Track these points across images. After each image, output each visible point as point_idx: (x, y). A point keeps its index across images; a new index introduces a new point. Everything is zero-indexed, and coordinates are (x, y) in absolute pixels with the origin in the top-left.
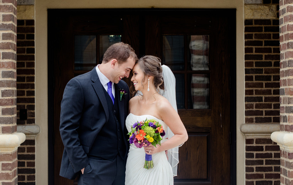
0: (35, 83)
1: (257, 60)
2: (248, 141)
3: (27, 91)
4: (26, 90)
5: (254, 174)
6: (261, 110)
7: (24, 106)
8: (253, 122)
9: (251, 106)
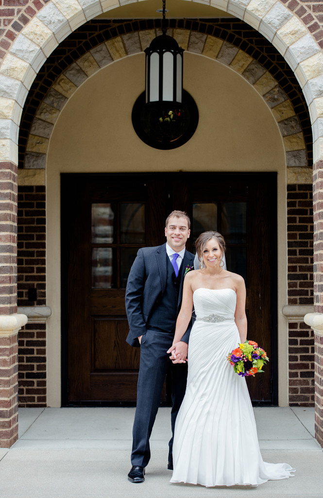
0: (46, 258)
1: (302, 231)
2: (292, 326)
3: (37, 268)
4: (35, 266)
5: (298, 364)
6: (306, 289)
7: (34, 284)
8: (297, 303)
9: (295, 285)
